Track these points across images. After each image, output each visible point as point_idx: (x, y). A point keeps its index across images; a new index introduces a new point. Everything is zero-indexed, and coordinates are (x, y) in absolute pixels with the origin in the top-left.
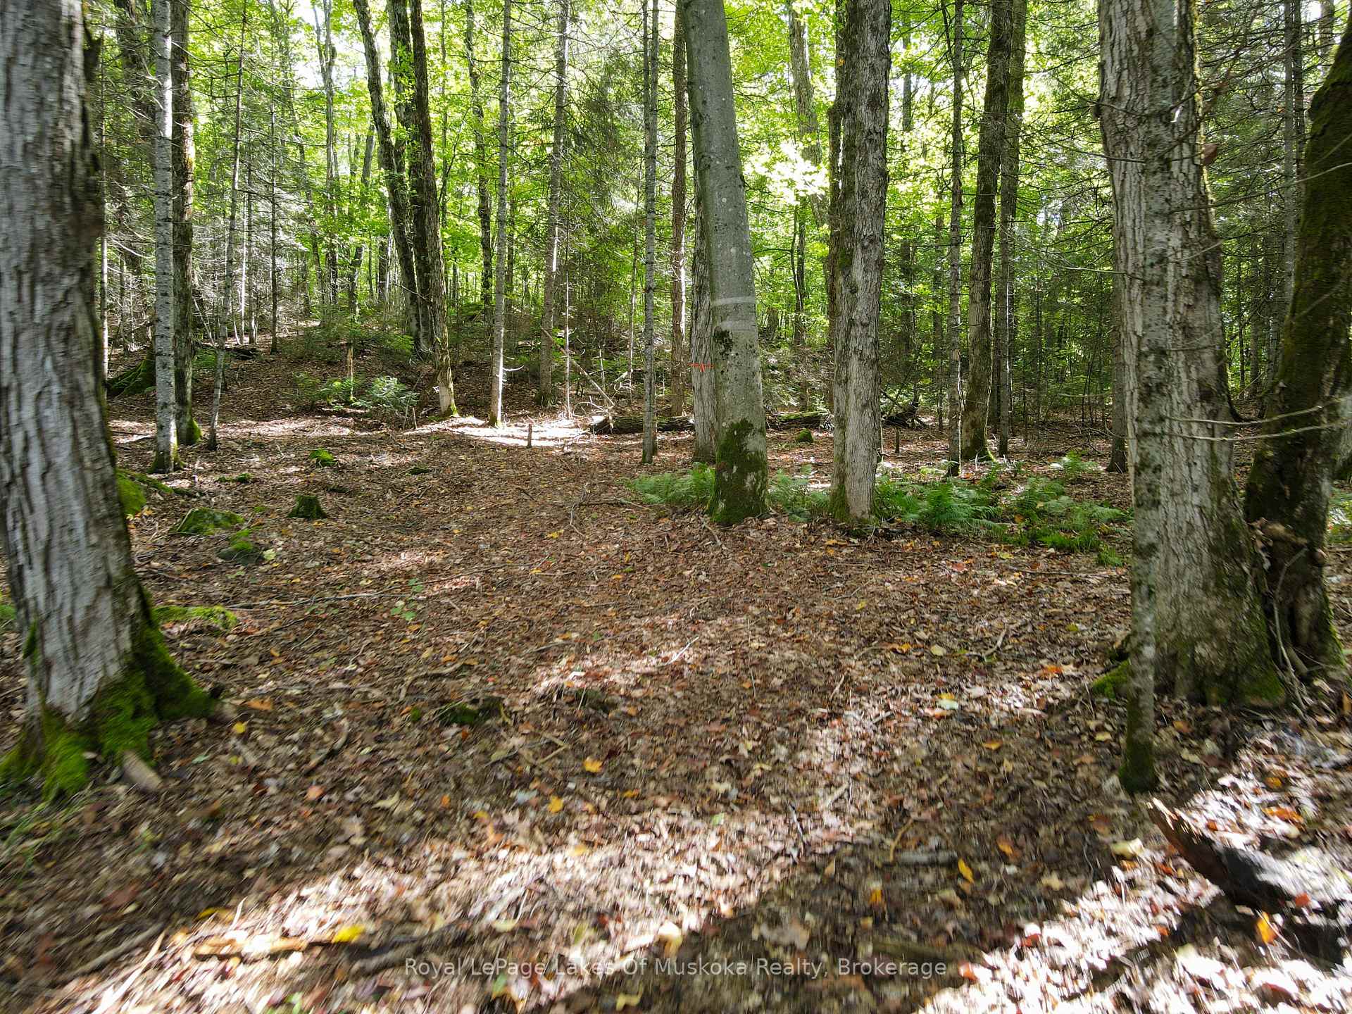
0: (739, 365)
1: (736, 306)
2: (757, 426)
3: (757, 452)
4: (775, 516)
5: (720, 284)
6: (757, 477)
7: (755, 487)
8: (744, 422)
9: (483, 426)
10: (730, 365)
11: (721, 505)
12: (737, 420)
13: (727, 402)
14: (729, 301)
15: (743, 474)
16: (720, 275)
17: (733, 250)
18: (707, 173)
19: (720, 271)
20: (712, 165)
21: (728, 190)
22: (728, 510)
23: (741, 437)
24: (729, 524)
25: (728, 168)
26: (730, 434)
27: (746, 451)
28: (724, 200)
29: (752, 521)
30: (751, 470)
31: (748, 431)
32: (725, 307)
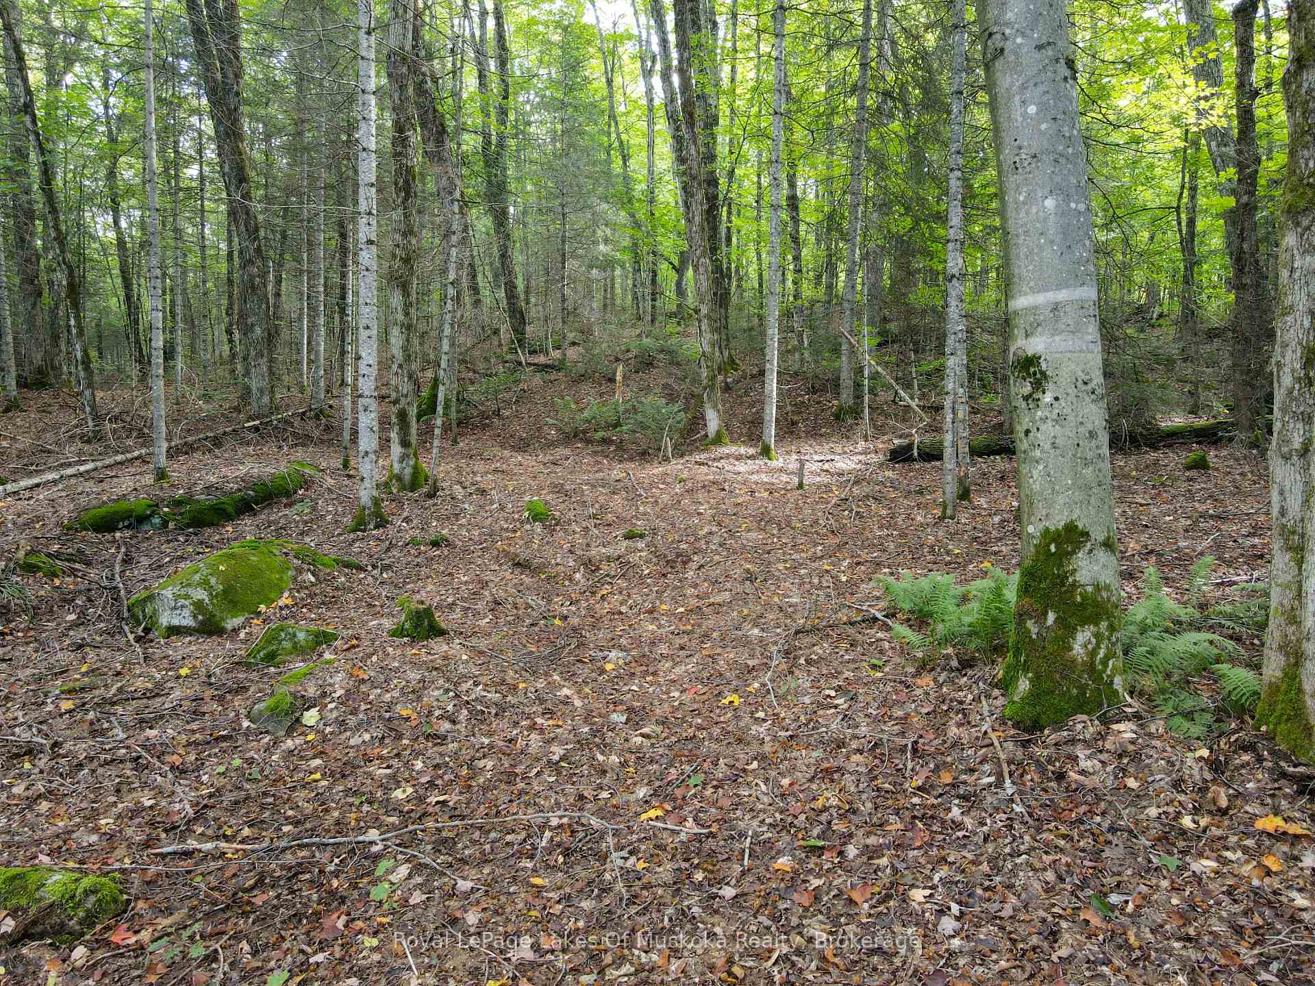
0: (1061, 419)
1: (1056, 308)
2: (1098, 535)
3: (1097, 588)
4: (1137, 716)
5: (1023, 268)
6: (1097, 635)
7: (1093, 653)
8: (1070, 528)
9: (751, 457)
10: (1044, 420)
11: (1024, 685)
12: (1058, 522)
13: (1036, 487)
14: (1040, 299)
15: (1067, 628)
16: (1024, 250)
17: (1050, 203)
18: (999, 64)
19: (1023, 247)
20: (1009, 46)
21: (1041, 88)
22: (1035, 696)
23: (1064, 555)
24: (1035, 726)
25: (1039, 47)
26: (1042, 549)
27: (1074, 585)
28: (1032, 109)
29: (1084, 725)
30: (1084, 622)
31: (1078, 546)
32: (1034, 309)
